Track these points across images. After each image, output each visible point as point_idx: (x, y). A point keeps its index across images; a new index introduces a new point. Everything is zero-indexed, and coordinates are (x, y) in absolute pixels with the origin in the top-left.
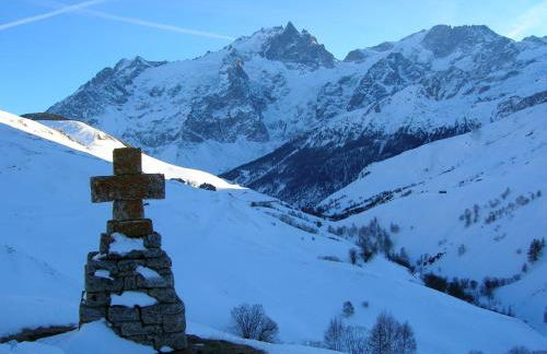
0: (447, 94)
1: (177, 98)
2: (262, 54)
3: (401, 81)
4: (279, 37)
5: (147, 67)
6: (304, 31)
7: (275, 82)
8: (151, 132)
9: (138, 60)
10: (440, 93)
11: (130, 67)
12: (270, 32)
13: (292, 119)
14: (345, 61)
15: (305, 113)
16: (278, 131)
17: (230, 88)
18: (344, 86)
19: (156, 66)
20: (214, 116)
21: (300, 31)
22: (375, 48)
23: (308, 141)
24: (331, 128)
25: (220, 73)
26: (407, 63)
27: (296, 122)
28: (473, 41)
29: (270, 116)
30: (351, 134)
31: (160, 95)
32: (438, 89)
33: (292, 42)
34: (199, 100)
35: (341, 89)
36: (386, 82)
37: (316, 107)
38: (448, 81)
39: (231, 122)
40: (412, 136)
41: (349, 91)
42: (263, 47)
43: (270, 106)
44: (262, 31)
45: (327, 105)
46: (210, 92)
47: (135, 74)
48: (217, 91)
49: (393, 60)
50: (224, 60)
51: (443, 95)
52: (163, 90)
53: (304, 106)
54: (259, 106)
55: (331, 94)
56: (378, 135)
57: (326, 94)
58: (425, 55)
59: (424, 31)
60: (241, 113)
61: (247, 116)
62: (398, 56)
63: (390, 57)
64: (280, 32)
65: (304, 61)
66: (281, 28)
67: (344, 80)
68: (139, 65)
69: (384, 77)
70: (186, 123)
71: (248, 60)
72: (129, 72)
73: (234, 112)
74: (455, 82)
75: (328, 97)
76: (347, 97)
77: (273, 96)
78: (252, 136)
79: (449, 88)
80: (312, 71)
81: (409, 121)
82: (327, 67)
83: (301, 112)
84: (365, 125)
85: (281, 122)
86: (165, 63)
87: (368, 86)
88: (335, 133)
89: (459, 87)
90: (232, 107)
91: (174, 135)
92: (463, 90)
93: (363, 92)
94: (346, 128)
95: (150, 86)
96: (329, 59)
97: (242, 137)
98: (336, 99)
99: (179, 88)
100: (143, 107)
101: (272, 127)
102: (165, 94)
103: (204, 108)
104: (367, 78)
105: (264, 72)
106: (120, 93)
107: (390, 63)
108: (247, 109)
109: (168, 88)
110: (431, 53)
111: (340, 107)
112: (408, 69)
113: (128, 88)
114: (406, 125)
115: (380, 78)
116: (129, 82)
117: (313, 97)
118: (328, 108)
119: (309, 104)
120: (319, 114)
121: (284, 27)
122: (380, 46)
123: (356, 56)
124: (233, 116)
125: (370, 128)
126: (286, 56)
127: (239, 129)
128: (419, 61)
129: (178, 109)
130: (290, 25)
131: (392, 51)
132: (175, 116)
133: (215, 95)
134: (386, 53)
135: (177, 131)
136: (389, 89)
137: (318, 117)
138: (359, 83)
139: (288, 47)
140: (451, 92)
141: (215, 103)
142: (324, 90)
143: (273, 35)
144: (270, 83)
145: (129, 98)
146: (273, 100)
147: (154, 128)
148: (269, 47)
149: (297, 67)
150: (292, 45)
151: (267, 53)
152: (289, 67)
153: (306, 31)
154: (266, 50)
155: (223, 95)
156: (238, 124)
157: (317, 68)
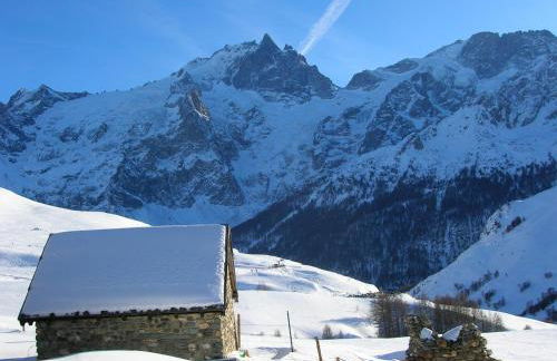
0: (521, 119)
1: (102, 142)
2: (227, 81)
3: (434, 112)
4: (251, 57)
5: (56, 100)
6: (287, 47)
7: (248, 119)
8: (60, 193)
9: (44, 90)
10: (512, 117)
11: (32, 100)
12: (238, 50)
13: (278, 170)
14: (349, 87)
15: (297, 161)
16: (258, 189)
17: (182, 126)
18: (352, 122)
19: (72, 99)
20: (160, 167)
21: (281, 47)
22: (391, 67)
23: (313, 196)
24: (347, 175)
25: (167, 105)
26: (439, 87)
27: (283, 175)
28: (532, 54)
29: (243, 167)
30: (381, 184)
31: (76, 138)
32: (508, 112)
33: (272, 62)
34: (135, 144)
35: (347, 126)
36: (413, 114)
37: (312, 151)
38: (521, 99)
39: (184, 175)
40: (485, 181)
41: (360, 128)
42: (229, 71)
43: (243, 153)
44: (227, 48)
45: (329, 148)
46: (152, 133)
47: (39, 111)
48: (163, 131)
49: (419, 83)
50: (172, 87)
51: (516, 121)
52: (81, 132)
53: (294, 151)
54: (228, 152)
55: (332, 133)
56: (428, 181)
57: (325, 133)
58: (464, 75)
59: (459, 42)
60: (199, 162)
61: (210, 167)
62: (426, 77)
63: (415, 77)
64: (253, 49)
65: (290, 90)
66: (253, 43)
67: (351, 113)
68: (45, 98)
69: (410, 106)
70: (115, 178)
71: (208, 90)
72: (29, 107)
73: (189, 162)
74: (530, 100)
75: (329, 137)
76: (357, 136)
77: (246, 138)
78: (218, 198)
79: (524, 110)
80: (302, 103)
81: (473, 158)
82: (323, 97)
83: (289, 160)
84: (403, 167)
85: (261, 175)
86: (85, 94)
87: (389, 119)
88: (356, 182)
89: (538, 107)
90: (186, 154)
91: (95, 196)
92: (544, 112)
93: (380, 127)
94: (372, 174)
95: (61, 127)
96: (325, 86)
97: (202, 199)
98: (342, 140)
99: (105, 128)
100: (51, 157)
101: (248, 183)
102: (83, 138)
103: (142, 155)
104: (384, 107)
105: (232, 104)
106: (14, 137)
107: (416, 87)
108: (209, 156)
109: (88, 128)
110: (473, 72)
111: (348, 151)
112: (443, 95)
113: (27, 130)
114: (469, 166)
115: (405, 107)
116: (29, 121)
117: (307, 138)
118: (331, 152)
119: (301, 148)
120: (318, 161)
121: (258, 42)
122: (398, 65)
123: (363, 80)
124: (187, 167)
125: (411, 172)
126: (263, 83)
127: (198, 187)
128: (456, 83)
129: (102, 159)
130: (267, 38)
131: (417, 70)
132: (99, 168)
133: (160, 136)
134: (408, 75)
135: (101, 191)
136: (418, 123)
137: (316, 167)
138: (374, 115)
139: (265, 70)
140: (526, 114)
141: (160, 149)
142: (323, 128)
143: (242, 53)
144: (241, 121)
145: (28, 145)
146: (247, 144)
147: (65, 187)
148: (237, 71)
149: (279, 98)
150: (271, 67)
151: (234, 79)
152: (267, 99)
153: (291, 47)
154: (234, 75)
155: (172, 137)
156: (196, 179)
157: (308, 98)
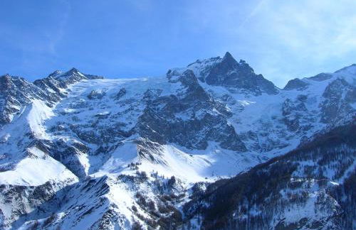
1: (124, 99)
4: (218, 66)
5: (82, 78)
6: (241, 61)
12: (208, 62)
14: (285, 88)
15: (274, 126)
17: (189, 91)
19: (93, 79)
20: (177, 117)
21: (238, 61)
22: (312, 78)
25: (170, 82)
27: (266, 135)
31: (100, 98)
33: (232, 69)
39: (197, 124)
42: (203, 74)
44: (198, 62)
45: (297, 117)
52: (104, 94)
53: (270, 119)
55: (295, 109)
57: (291, 108)
60: (208, 115)
64: (218, 61)
65: (247, 87)
66: (218, 58)
73: (199, 114)
76: (314, 112)
78: (226, 144)
80: (256, 95)
90: (196, 109)
91: (126, 130)
96: (270, 87)
97: (213, 144)
98: (304, 113)
99: (124, 92)
103: (161, 106)
108: (214, 112)
109: (109, 93)
111: (312, 120)
118: (300, 121)
121: (222, 57)
122: (317, 76)
123: (295, 84)
124: (199, 118)
126: (227, 82)
127: (208, 134)
130: (228, 55)
131: (332, 79)
132: (126, 112)
133: (172, 96)
139: (228, 74)
143: (211, 63)
146: (229, 114)
147: (97, 122)
148: (208, 74)
149: (240, 91)
150: (232, 72)
151: (207, 79)
152: (232, 92)
153: (244, 61)
154: (206, 77)
155: (181, 97)
156: (206, 128)
157: (260, 93)
